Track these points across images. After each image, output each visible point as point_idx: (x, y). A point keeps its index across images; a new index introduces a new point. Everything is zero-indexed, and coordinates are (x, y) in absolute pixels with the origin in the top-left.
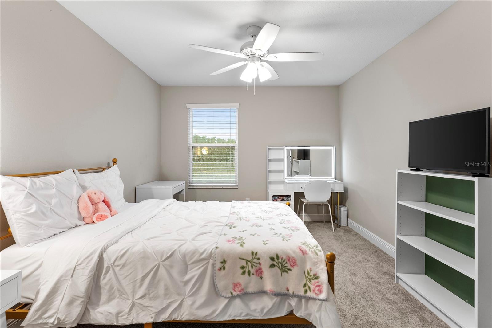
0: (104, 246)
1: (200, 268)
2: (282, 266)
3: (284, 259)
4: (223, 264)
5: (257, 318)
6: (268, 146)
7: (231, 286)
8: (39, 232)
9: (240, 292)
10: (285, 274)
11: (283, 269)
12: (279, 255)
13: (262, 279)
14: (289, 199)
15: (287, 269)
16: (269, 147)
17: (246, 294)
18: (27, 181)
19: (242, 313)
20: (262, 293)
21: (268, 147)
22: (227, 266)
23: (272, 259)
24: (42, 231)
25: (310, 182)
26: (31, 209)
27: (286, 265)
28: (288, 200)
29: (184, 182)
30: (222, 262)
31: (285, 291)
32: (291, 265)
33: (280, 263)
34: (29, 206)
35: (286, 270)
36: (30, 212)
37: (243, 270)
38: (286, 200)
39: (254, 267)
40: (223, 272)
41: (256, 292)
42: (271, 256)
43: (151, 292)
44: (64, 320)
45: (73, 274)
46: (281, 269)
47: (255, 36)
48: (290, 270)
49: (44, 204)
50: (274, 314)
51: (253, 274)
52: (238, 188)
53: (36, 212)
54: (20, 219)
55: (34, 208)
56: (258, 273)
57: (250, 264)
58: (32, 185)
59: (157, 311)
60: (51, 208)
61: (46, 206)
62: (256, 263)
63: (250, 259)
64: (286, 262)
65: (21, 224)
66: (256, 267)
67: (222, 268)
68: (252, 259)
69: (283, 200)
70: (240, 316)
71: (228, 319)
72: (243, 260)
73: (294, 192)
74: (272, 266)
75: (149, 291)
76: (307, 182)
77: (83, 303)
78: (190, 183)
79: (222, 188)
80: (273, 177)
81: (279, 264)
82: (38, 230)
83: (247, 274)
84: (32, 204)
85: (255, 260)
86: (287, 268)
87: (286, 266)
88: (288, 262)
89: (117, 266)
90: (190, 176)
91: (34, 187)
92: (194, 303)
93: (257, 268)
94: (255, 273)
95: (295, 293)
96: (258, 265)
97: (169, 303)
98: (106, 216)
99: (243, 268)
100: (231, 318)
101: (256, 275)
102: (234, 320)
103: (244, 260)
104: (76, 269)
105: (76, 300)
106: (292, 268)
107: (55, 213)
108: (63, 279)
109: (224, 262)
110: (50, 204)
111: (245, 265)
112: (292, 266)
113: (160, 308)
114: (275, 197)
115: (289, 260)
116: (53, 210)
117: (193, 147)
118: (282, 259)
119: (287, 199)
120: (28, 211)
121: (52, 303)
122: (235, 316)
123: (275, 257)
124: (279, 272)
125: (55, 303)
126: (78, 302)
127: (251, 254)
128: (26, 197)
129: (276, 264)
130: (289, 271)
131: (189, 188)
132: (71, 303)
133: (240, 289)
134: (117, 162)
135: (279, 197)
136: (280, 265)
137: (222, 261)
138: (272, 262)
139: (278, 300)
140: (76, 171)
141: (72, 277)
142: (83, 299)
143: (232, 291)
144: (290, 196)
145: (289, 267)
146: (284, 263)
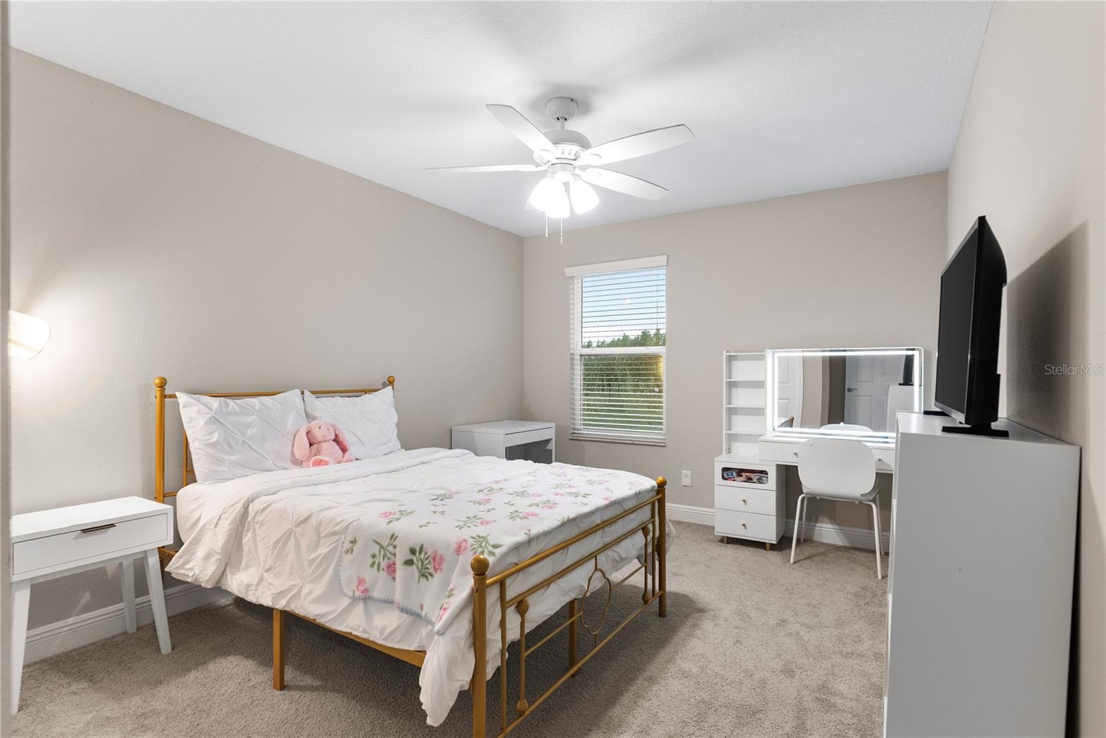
0: (253, 494)
1: (329, 545)
2: (422, 565)
3: (428, 555)
4: (352, 545)
5: (376, 641)
6: (724, 352)
7: (355, 583)
8: (221, 469)
9: (362, 592)
10: (423, 580)
11: (424, 571)
12: (424, 548)
13: (394, 580)
14: (764, 479)
15: (429, 573)
16: (727, 352)
17: (371, 598)
18: (215, 403)
19: (359, 626)
20: (389, 602)
21: (725, 354)
22: (356, 548)
23: (413, 551)
24: (225, 469)
25: (811, 443)
26: (211, 438)
27: (428, 566)
28: (760, 483)
29: (553, 425)
30: (352, 542)
31: (418, 610)
32: (435, 568)
33: (421, 560)
34: (210, 434)
35: (427, 574)
36: (210, 442)
37: (373, 560)
38: (755, 480)
39: (386, 558)
40: (349, 557)
41: (382, 599)
42: (412, 546)
43: (277, 565)
44: (198, 575)
45: (217, 524)
46: (420, 572)
47: (562, 117)
48: (432, 575)
49: (235, 434)
50: (399, 641)
51: (383, 570)
52: (664, 446)
53: (217, 442)
54: (199, 449)
55: (215, 438)
56: (390, 570)
57: (383, 553)
58: (220, 406)
59: (276, 592)
60: (243, 441)
61: (237, 437)
62: (390, 553)
63: (385, 545)
64: (430, 561)
65: (200, 456)
66: (389, 559)
67: (350, 551)
68: (387, 546)
69: (749, 480)
70: (357, 630)
71: (344, 630)
72: (377, 545)
73: (777, 465)
74: (409, 563)
75: (275, 564)
76: (804, 440)
77: (218, 561)
78: (574, 429)
79: (631, 442)
80: (742, 425)
81: (419, 561)
82: (220, 466)
83: (376, 567)
84: (214, 431)
85: (390, 548)
86: (429, 571)
87: (428, 568)
88: (432, 561)
89: (257, 523)
90: (576, 414)
91: (224, 410)
92: (311, 592)
93: (391, 562)
94: (385, 569)
95: (428, 616)
96: (393, 557)
97: (291, 586)
98: (327, 462)
99: (374, 556)
100: (348, 630)
101: (386, 572)
102: (351, 633)
103: (379, 544)
104: (222, 517)
105: (213, 555)
106: (434, 573)
107: (252, 448)
108: (207, 526)
109: (354, 542)
110: (244, 435)
111: (377, 553)
112: (436, 570)
113: (280, 589)
114: (729, 473)
115: (434, 559)
116: (248, 444)
117: (581, 355)
118: (426, 554)
119: (758, 479)
120: (209, 440)
121: (193, 554)
122: (352, 628)
123: (418, 549)
124: (417, 575)
125: (197, 554)
126: (214, 559)
127: (389, 537)
128: (208, 423)
129: (415, 561)
130: (430, 577)
131: (571, 437)
132: (207, 557)
133: (363, 588)
134: (394, 381)
135: (740, 472)
136: (420, 564)
137: (353, 539)
138: (410, 556)
139: (407, 621)
140: (307, 393)
141: (216, 526)
142: (218, 557)
143: (356, 590)
144: (767, 473)
145: (431, 570)
146: (426, 562)
